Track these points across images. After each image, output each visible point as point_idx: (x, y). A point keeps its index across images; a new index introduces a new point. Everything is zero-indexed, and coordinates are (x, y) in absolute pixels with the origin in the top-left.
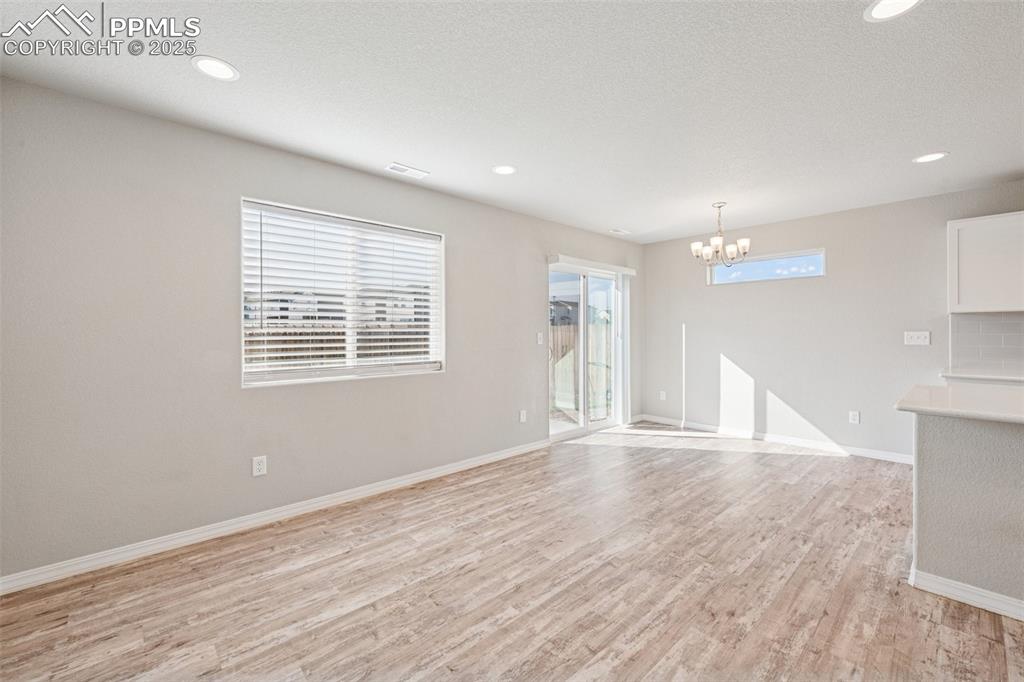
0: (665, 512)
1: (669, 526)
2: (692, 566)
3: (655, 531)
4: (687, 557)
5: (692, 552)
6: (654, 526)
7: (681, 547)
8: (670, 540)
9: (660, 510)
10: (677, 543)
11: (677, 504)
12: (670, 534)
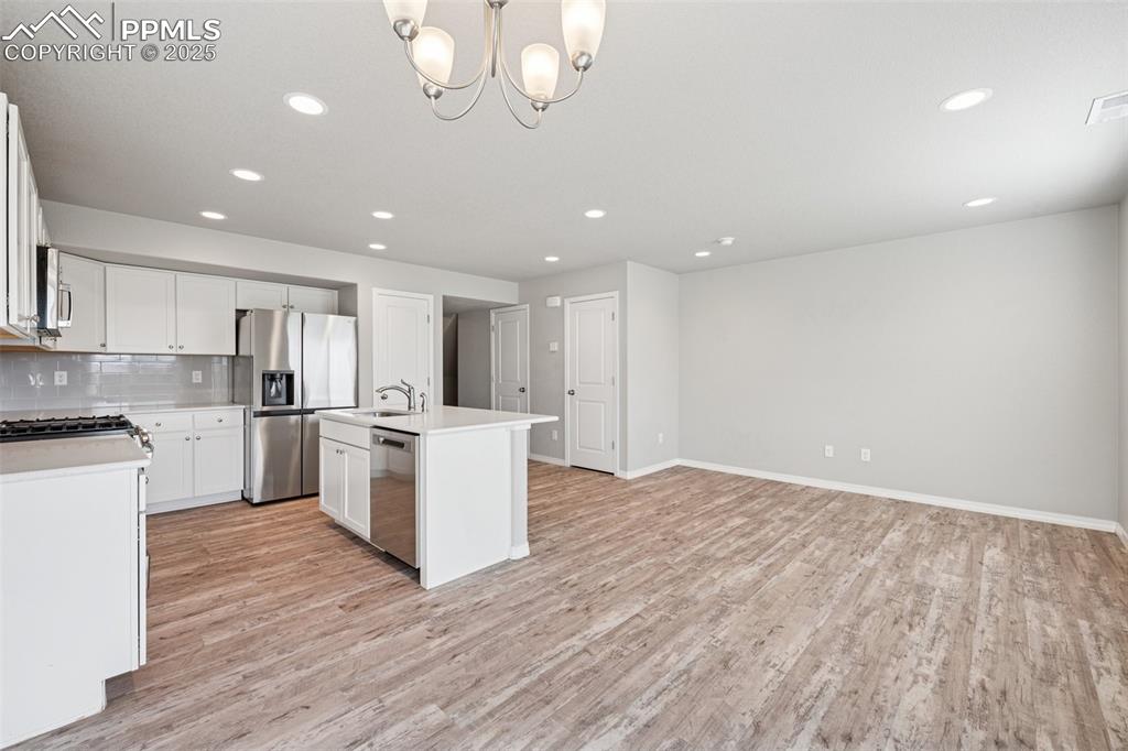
0: (705, 617)
1: (701, 596)
2: (682, 561)
3: (717, 589)
4: (687, 567)
5: (681, 571)
6: (718, 595)
7: (690, 575)
8: (700, 582)
9: (714, 620)
10: (694, 578)
11: (690, 631)
12: (700, 588)
